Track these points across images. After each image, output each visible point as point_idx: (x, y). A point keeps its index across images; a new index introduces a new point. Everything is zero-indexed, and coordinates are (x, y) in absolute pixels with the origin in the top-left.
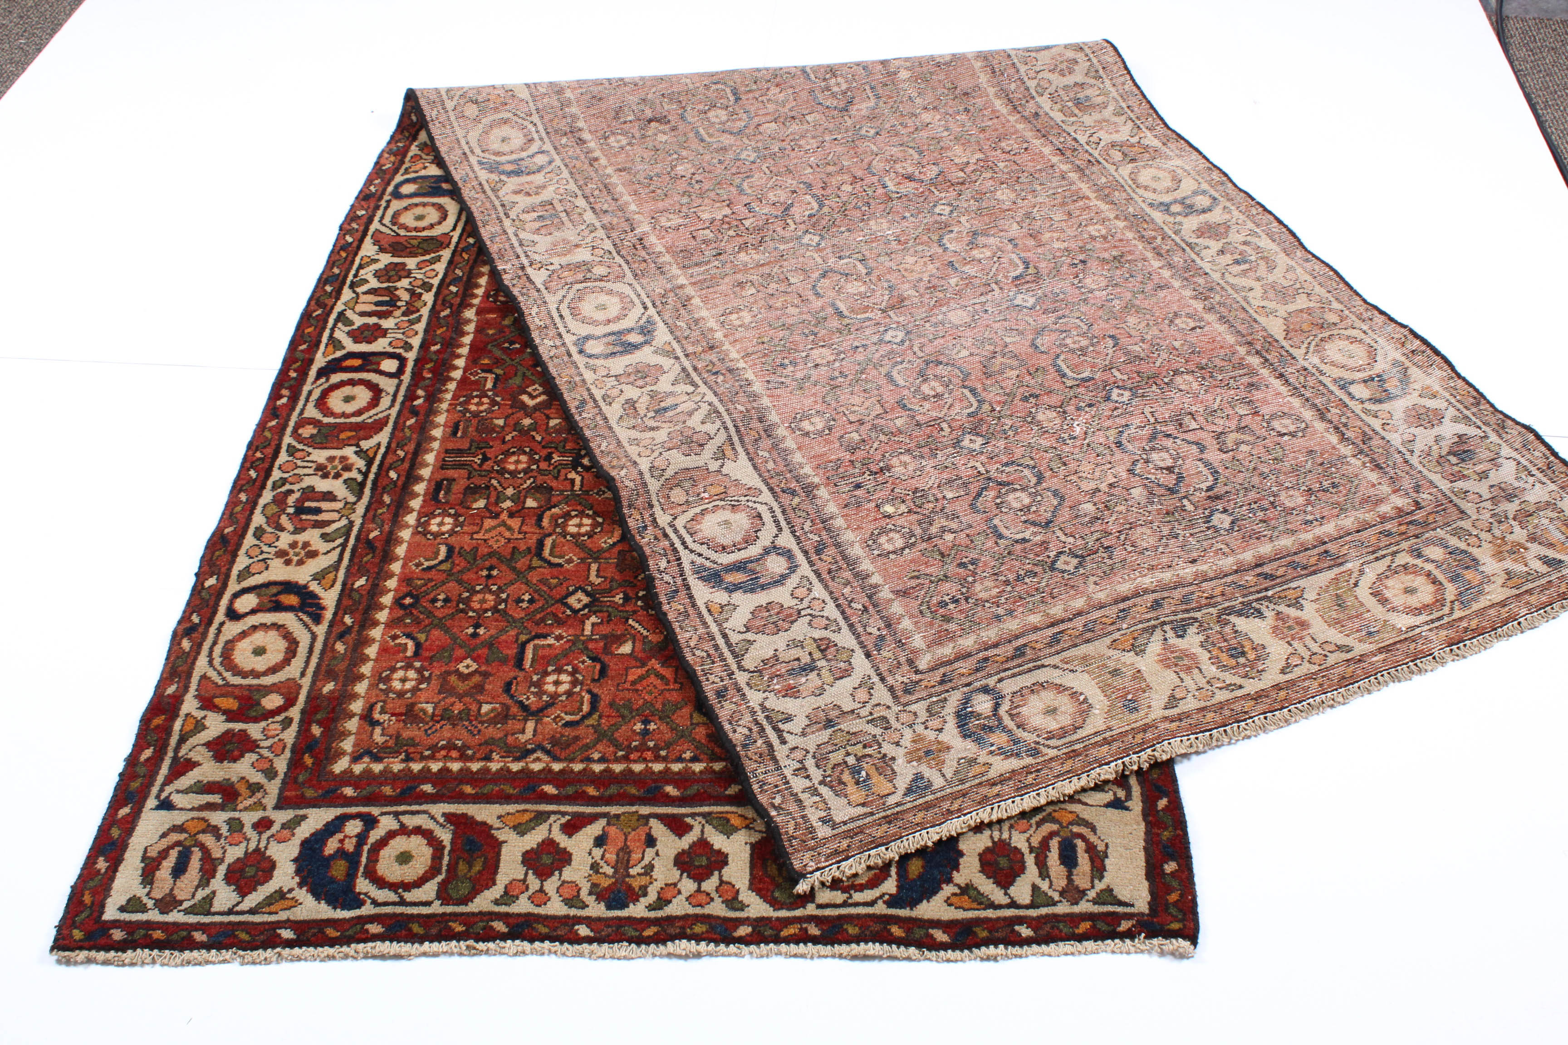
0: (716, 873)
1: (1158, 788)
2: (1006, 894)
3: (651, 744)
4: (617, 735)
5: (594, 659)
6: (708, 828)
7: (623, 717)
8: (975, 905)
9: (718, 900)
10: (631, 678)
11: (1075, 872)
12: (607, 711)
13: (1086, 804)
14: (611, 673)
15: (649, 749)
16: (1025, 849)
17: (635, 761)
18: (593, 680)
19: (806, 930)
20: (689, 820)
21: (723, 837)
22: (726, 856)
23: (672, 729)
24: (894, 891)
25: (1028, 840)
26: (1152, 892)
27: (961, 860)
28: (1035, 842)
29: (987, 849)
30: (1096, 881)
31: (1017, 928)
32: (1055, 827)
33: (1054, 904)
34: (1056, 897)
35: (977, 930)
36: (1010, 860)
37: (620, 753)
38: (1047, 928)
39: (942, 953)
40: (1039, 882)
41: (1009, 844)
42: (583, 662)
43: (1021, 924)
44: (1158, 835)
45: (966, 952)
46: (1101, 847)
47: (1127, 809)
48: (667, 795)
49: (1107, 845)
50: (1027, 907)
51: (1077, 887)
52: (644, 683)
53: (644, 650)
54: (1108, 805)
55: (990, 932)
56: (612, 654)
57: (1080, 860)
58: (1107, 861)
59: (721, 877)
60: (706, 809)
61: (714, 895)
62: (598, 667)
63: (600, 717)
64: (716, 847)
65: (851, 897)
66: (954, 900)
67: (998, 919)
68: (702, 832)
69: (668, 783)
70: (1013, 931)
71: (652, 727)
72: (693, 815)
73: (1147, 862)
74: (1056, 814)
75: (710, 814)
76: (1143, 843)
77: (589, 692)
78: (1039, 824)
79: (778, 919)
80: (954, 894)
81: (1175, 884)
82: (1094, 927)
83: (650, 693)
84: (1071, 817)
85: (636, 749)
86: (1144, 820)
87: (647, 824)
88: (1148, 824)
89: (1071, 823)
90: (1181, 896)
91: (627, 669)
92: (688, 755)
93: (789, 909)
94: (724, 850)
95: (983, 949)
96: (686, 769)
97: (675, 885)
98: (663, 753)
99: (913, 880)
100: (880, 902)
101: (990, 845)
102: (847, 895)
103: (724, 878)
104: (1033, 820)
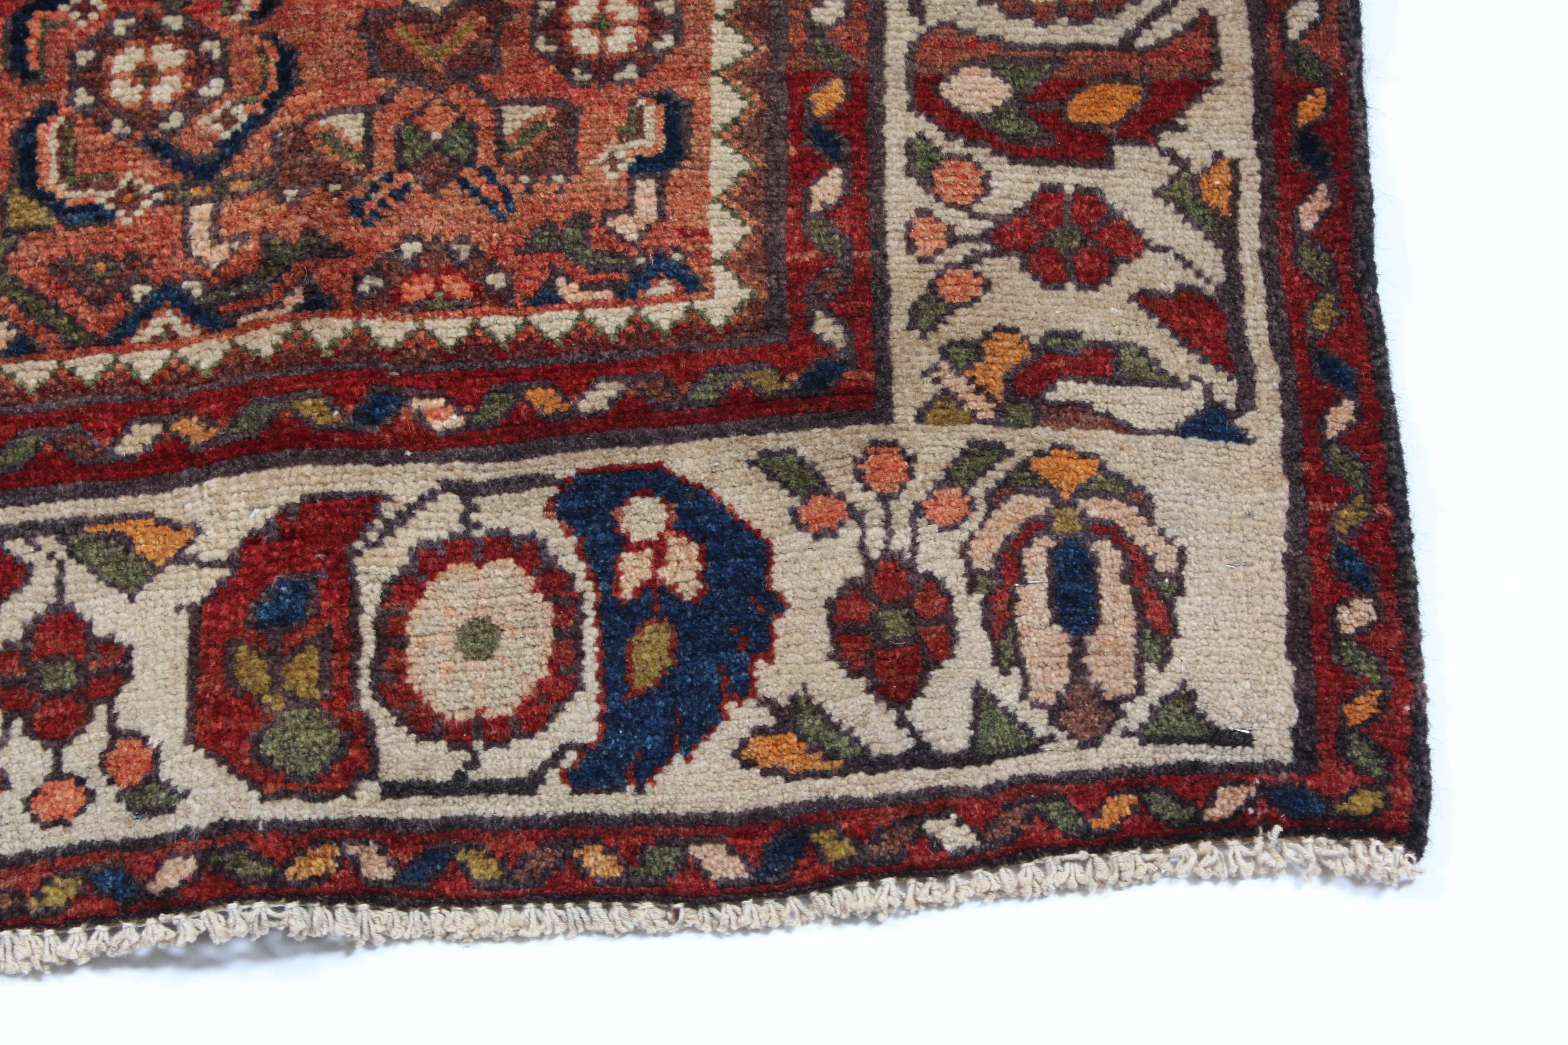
0: (101, 710)
1: (1330, 367)
2: (902, 722)
6: (75, 572)
8: (817, 763)
9: (106, 794)
11: (1092, 642)
13: (1125, 428)
16: (956, 583)
19: (355, 864)
20: (16, 547)
21: (115, 598)
22: (126, 653)
24: (590, 733)
25: (964, 551)
26: (1302, 698)
27: (779, 625)
28: (983, 561)
29: (851, 583)
30: (1151, 670)
31: (930, 826)
32: (1038, 505)
33: (1034, 747)
34: (1041, 728)
35: (822, 838)
36: (914, 618)
38: (1014, 819)
39: (728, 910)
40: (992, 680)
41: (911, 568)
43: (941, 813)
44: (1325, 518)
45: (794, 902)
46: (1165, 563)
47: (1240, 437)
49: (1182, 556)
50: (959, 760)
51: (1098, 692)
54: (1187, 429)
55: (858, 842)
57: (1107, 606)
58: (1182, 606)
59: (112, 718)
60: (66, 508)
61: (97, 781)
64: (100, 630)
65: (474, 763)
66: (759, 748)
67: (882, 799)
68: (60, 585)
70: (921, 834)
72: (28, 530)
73: (1293, 601)
74: (1041, 465)
75: (77, 523)
76: (1282, 545)
78: (994, 499)
79: (274, 824)
80: (760, 731)
81: (1367, 668)
82: (1141, 810)
84: (1083, 471)
86: (1288, 472)
88: (1298, 482)
89: (1083, 491)
90: (1384, 703)
93: (307, 797)
94: (122, 637)
95: (840, 892)
99: (646, 694)
100: (553, 775)
101: (858, 570)
102: (463, 755)
103: (122, 724)
104: (978, 491)
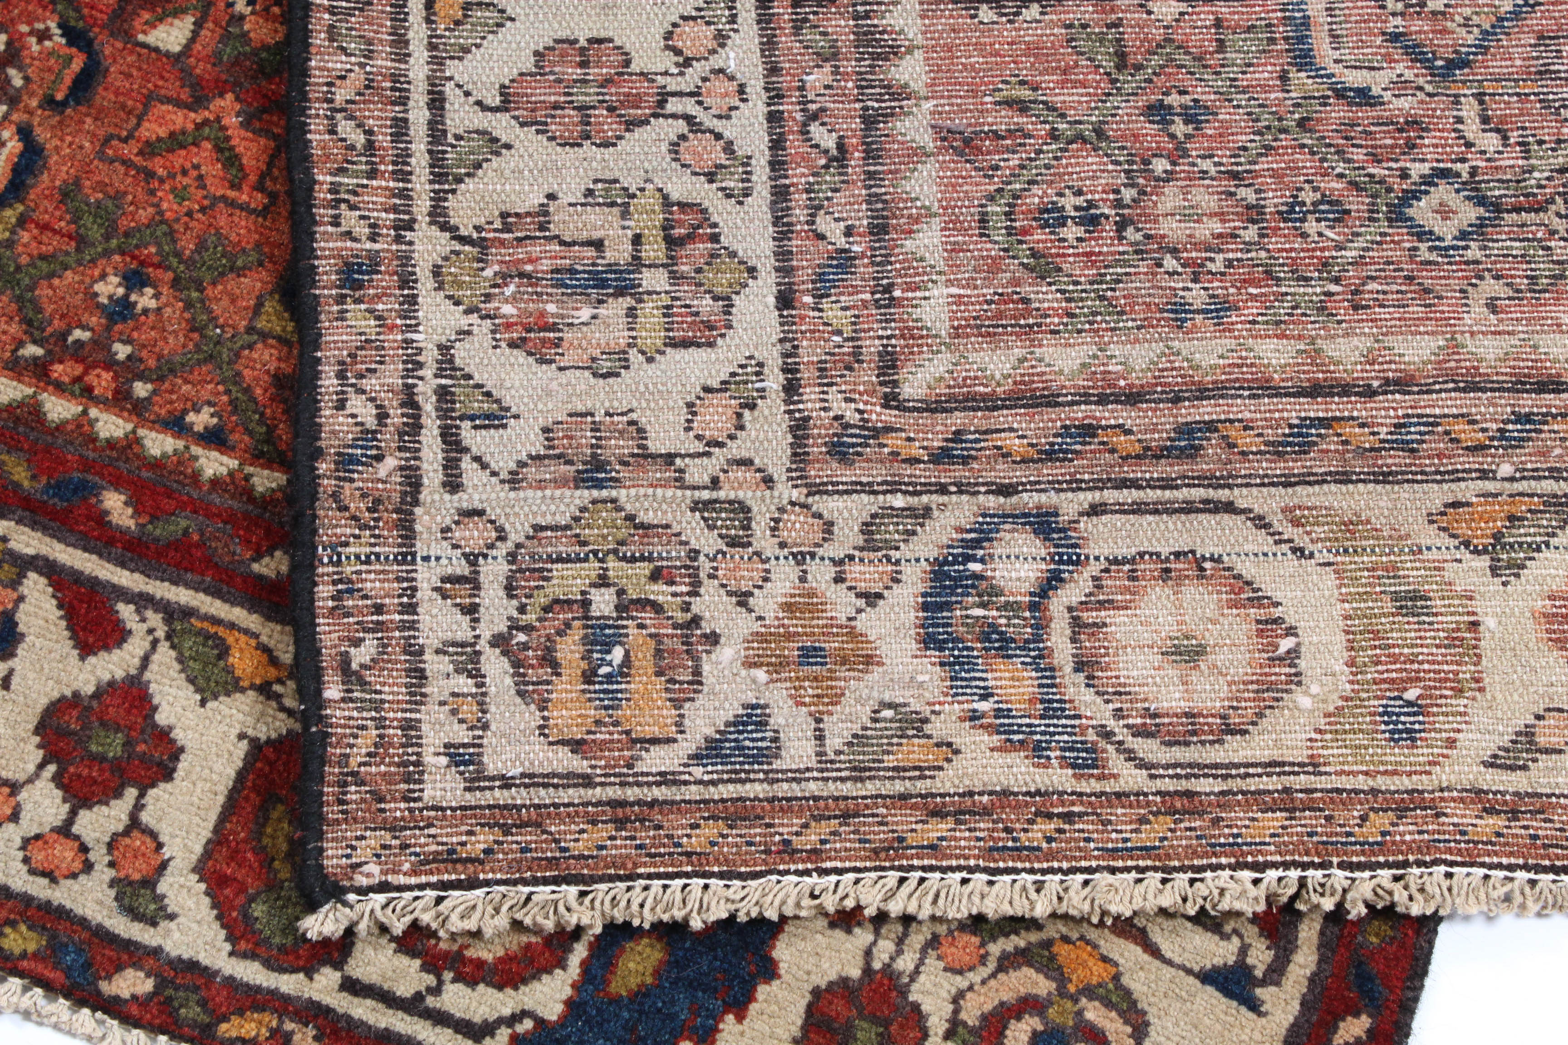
0: (131, 793)
1: (1363, 979)
3: (122, 351)
4: (43, 292)
5: (73, 36)
6: (165, 655)
7: (81, 241)
9: (103, 874)
10: (151, 130)
12: (46, 212)
13: (1154, 952)
14: (103, 97)
15: (110, 364)
17: (59, 388)
18: (49, 102)
20: (126, 611)
21: (188, 695)
22: (177, 752)
23: (193, 327)
24: (553, 1011)
25: (957, 999)
27: (762, 991)
28: (971, 1015)
29: (844, 981)
32: (1043, 986)
37: (32, 350)
41: (904, 992)
42: (43, 36)
47: (1254, 1006)
48: (101, 518)
52: (179, 159)
53: (216, 58)
54: (1208, 977)
56: (128, 36)
59: (139, 807)
60: (182, 596)
61: (99, 856)
62: (77, 65)
63: (23, 221)
64: (162, 718)
65: (436, 991)
68: (145, 661)
69: (117, 483)
71: (145, 300)
72: (143, 601)
74: (1062, 951)
75: (188, 613)
77: (25, 133)
78: (1006, 963)
79: (230, 981)
83: (180, 195)
84: (1098, 972)
85: (78, 353)
87: (15, 583)
89: (1089, 992)
91: (148, 100)
92: (201, 419)
93: (269, 965)
94: (178, 735)
96: (183, 460)
97: (14, 787)
98: (141, 389)
99: (616, 1000)
100: (503, 1034)
101: (855, 973)
102: (430, 980)
103: (145, 817)
104: (995, 949)
